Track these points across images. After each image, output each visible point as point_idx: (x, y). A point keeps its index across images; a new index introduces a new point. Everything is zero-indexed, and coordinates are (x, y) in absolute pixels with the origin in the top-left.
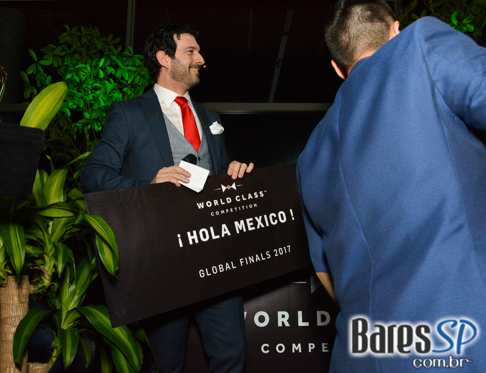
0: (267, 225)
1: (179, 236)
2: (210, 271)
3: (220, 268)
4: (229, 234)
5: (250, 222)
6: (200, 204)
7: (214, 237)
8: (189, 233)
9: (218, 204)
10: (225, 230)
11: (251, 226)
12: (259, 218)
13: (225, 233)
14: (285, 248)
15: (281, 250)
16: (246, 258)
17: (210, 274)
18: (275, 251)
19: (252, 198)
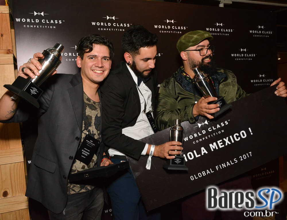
0: (233, 142)
2: (197, 176)
3: (203, 174)
4: (207, 153)
5: (220, 142)
6: (186, 138)
7: (197, 156)
9: (197, 136)
10: (204, 151)
11: (221, 145)
12: (226, 139)
13: (204, 152)
14: (247, 154)
15: (244, 156)
16: (220, 165)
17: (197, 178)
18: (241, 157)
19: (220, 127)
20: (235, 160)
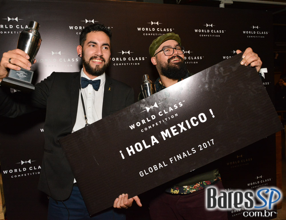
0: (189, 127)
1: (121, 152)
2: (147, 171)
3: (155, 168)
4: (158, 142)
5: (174, 129)
6: (132, 126)
7: (146, 147)
8: (127, 149)
9: (145, 123)
10: (154, 140)
11: (175, 132)
12: (181, 124)
13: (155, 142)
14: (208, 142)
15: (204, 144)
16: (174, 157)
17: (148, 173)
18: (200, 146)
19: (172, 110)
20: (193, 149)
